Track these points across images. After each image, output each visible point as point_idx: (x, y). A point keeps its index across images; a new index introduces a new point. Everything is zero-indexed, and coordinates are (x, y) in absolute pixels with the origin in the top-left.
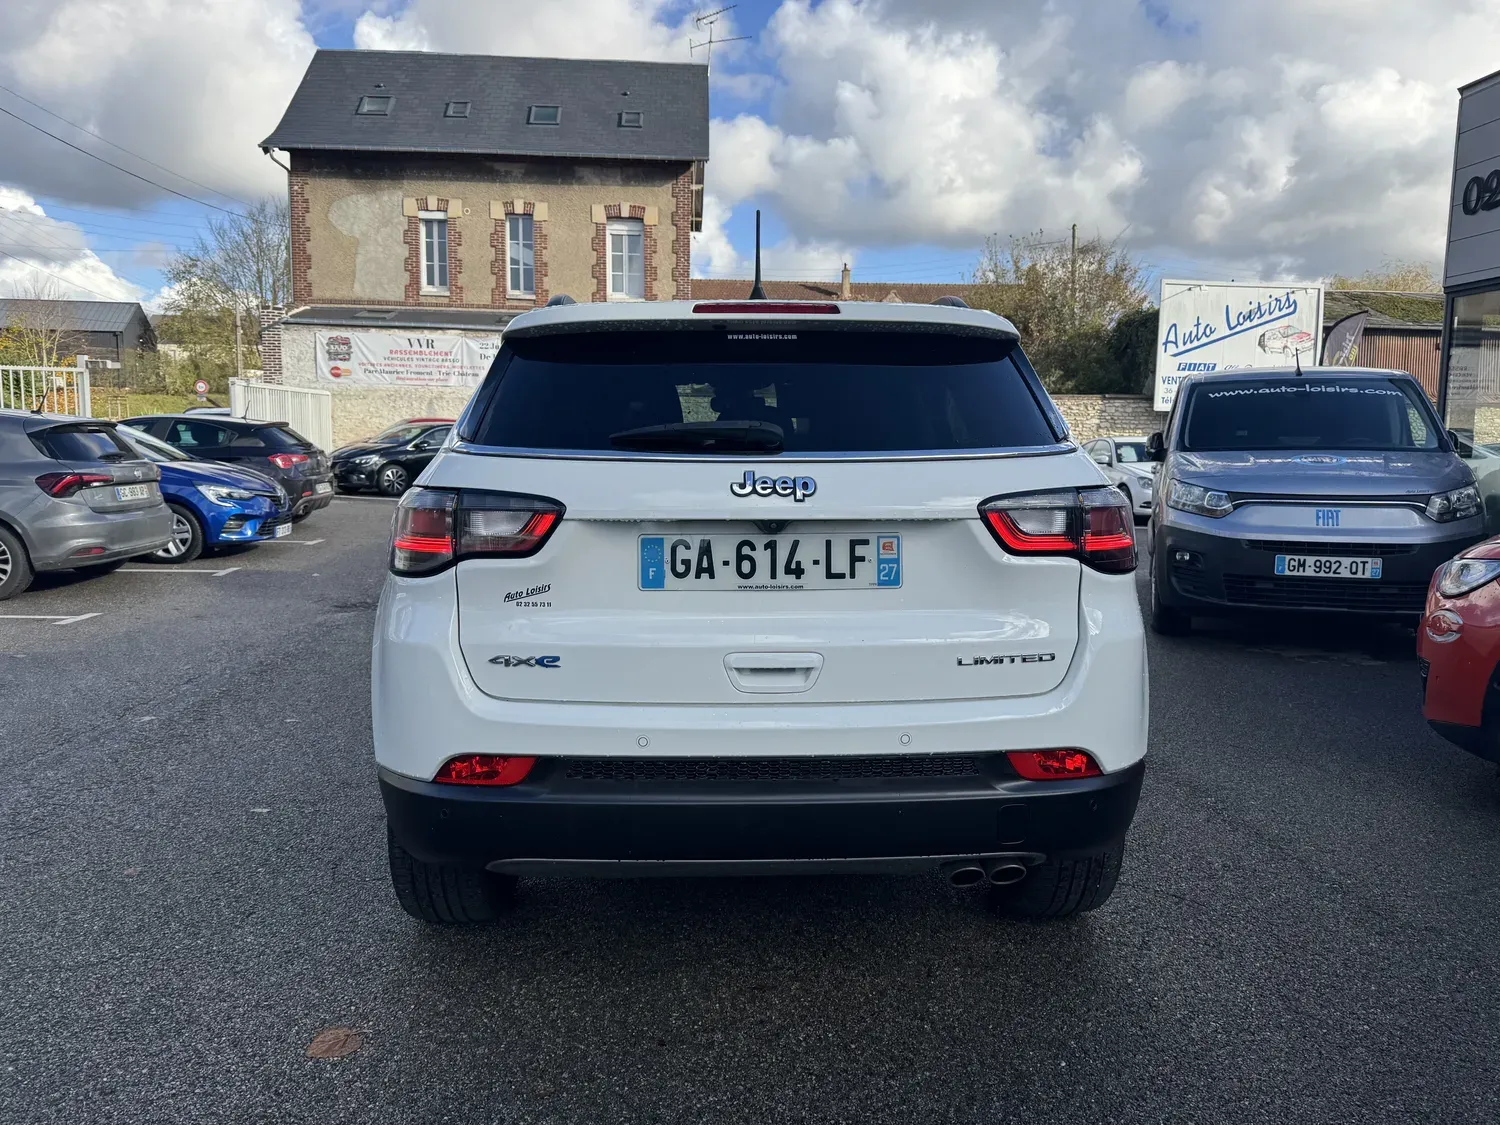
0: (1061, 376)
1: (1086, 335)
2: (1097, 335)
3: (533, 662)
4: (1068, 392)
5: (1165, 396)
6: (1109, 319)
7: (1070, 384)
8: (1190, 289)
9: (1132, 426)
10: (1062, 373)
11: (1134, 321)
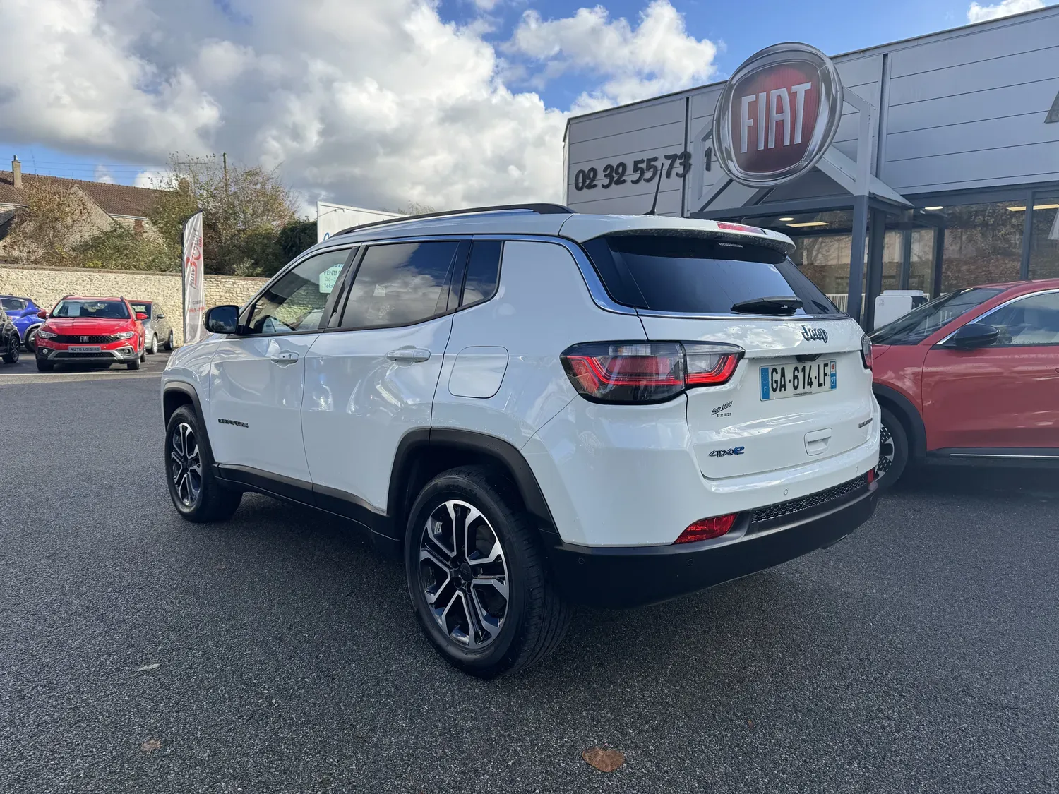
0: (253, 264)
1: (260, 235)
2: (268, 236)
3: (731, 452)
4: (258, 275)
5: (327, 282)
6: (275, 225)
7: (259, 270)
8: (335, 210)
9: (305, 303)
10: (253, 261)
11: (296, 228)
